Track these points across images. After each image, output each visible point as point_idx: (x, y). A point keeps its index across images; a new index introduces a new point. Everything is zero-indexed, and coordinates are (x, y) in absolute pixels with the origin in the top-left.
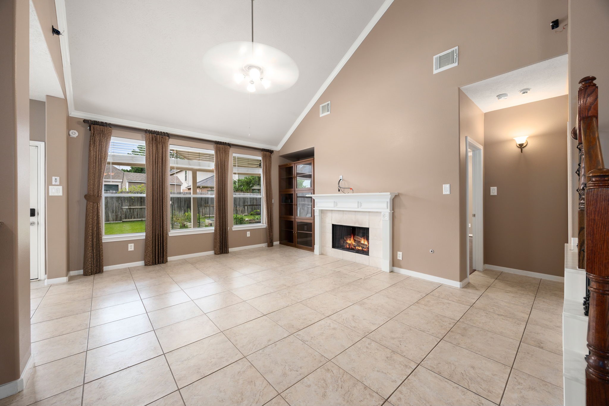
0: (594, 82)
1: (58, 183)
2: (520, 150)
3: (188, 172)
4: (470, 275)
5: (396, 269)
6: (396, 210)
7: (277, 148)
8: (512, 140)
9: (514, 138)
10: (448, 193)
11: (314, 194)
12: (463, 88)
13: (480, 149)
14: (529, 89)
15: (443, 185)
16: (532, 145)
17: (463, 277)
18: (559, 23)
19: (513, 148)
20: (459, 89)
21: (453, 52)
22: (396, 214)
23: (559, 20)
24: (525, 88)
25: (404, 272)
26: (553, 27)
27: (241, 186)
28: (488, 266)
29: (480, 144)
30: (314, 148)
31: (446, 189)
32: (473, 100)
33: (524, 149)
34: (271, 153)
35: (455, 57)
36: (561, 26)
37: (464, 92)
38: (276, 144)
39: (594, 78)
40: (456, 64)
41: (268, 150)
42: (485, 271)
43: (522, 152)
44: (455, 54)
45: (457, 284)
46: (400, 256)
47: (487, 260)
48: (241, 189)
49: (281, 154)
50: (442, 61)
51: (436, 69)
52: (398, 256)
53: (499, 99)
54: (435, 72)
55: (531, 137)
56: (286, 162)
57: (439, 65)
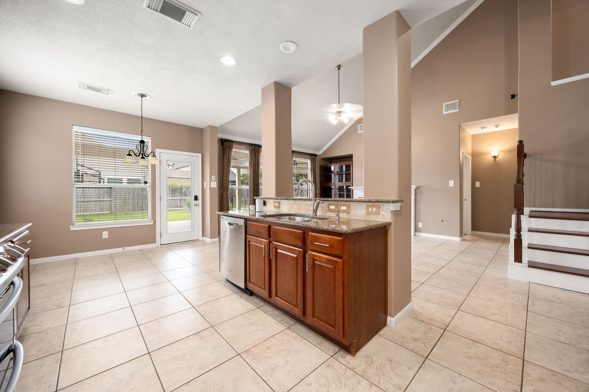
0: (523, 142)
1: (215, 180)
2: (494, 159)
3: (242, 170)
4: (465, 235)
5: (417, 233)
6: (418, 196)
7: (319, 153)
8: (489, 153)
9: (490, 152)
10: (453, 185)
11: (353, 187)
12: (461, 124)
13: (469, 158)
14: (499, 125)
15: (450, 181)
16: (501, 157)
17: (461, 235)
18: (515, 96)
19: (489, 158)
20: (459, 125)
21: (455, 103)
22: (418, 199)
23: (515, 95)
24: (497, 124)
25: (423, 235)
26: (512, 98)
27: (246, 180)
28: (474, 232)
29: (469, 155)
30: (352, 154)
31: (451, 183)
32: (466, 129)
33: (496, 159)
34: (316, 157)
35: (457, 106)
36: (516, 98)
37: (462, 126)
38: (319, 149)
39: (523, 141)
40: (457, 110)
41: (315, 154)
42: (472, 235)
43: (495, 161)
44: (457, 105)
45: (458, 239)
46: (420, 225)
47: (474, 228)
48: (246, 183)
49: (322, 157)
50: (448, 108)
51: (445, 112)
52: (419, 225)
53: (482, 129)
54: (444, 113)
55: (501, 151)
56: (325, 163)
57: (447, 109)
